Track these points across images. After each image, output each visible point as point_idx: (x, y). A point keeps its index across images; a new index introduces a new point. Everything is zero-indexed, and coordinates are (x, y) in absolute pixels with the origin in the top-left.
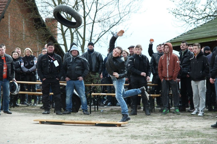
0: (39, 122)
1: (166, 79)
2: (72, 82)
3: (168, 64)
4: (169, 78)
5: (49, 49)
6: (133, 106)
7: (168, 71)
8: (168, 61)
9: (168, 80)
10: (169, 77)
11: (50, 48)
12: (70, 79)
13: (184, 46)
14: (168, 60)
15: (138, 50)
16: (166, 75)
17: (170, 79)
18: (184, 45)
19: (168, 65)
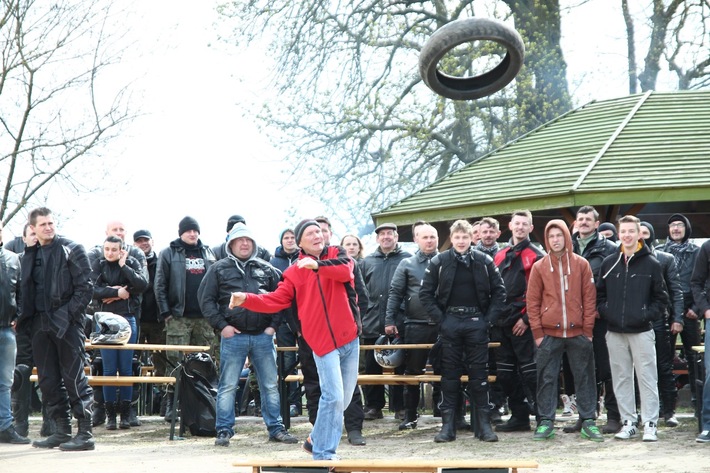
0: (251, 470)
1: (558, 334)
3: (565, 286)
4: (568, 330)
7: (564, 308)
8: (563, 279)
9: (565, 336)
10: (570, 329)
12: (239, 332)
13: (589, 223)
14: (565, 273)
15: (464, 237)
16: (561, 323)
17: (571, 335)
18: (588, 219)
19: (566, 291)
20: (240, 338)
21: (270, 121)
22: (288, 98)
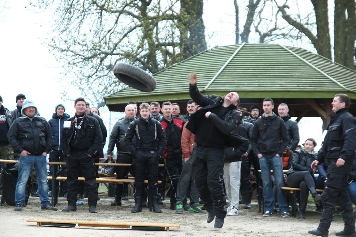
0: (35, 224)
2: (33, 158)
5: (78, 107)
6: (138, 197)
11: (79, 105)
12: (29, 154)
15: (147, 111)
18: (192, 107)
20: (30, 157)
21: (55, 47)
22: (64, 36)
